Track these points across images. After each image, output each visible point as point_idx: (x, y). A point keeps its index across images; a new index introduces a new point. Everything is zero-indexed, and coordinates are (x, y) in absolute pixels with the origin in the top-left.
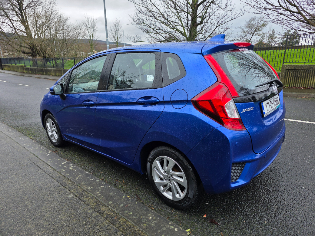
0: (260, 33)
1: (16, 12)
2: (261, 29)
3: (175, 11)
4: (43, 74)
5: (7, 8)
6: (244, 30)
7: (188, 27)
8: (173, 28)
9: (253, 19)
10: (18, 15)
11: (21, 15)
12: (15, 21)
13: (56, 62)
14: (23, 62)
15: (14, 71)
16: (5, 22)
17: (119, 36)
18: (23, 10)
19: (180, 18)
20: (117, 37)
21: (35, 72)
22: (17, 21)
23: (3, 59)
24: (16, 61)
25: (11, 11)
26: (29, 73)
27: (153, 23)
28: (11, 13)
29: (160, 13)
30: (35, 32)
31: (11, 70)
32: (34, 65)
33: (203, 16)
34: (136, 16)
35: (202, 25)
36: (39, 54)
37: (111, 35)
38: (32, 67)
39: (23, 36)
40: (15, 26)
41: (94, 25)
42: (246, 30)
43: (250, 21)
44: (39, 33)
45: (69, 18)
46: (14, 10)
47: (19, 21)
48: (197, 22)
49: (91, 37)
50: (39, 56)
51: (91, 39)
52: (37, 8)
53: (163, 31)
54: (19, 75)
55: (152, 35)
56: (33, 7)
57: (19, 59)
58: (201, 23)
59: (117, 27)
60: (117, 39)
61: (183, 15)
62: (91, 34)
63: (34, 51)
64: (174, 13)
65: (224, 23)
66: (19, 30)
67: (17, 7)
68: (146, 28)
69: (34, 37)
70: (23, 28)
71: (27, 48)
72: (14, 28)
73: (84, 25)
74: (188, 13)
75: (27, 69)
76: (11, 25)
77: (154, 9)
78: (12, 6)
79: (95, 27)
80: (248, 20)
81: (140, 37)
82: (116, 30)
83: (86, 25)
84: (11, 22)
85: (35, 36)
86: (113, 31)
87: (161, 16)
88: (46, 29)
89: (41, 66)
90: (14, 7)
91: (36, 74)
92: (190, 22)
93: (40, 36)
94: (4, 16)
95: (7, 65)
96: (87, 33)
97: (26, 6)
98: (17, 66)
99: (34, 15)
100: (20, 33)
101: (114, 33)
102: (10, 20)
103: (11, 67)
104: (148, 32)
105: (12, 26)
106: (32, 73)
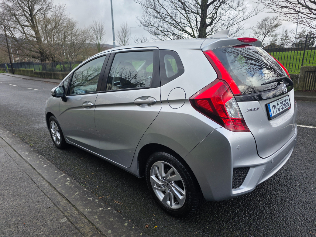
0: (273, 34)
1: (27, 18)
2: (273, 29)
3: (183, 12)
4: (51, 78)
5: (18, 14)
6: (256, 31)
7: (197, 28)
8: (182, 29)
9: (265, 20)
10: (29, 20)
11: (32, 20)
12: (26, 26)
13: (64, 66)
14: (32, 66)
15: (24, 75)
16: (17, 28)
17: (126, 40)
18: (33, 15)
19: (189, 19)
20: (125, 41)
21: (43, 77)
22: (28, 26)
23: (15, 63)
24: (26, 66)
25: (22, 17)
26: (38, 77)
27: (161, 24)
28: (22, 19)
29: (168, 15)
30: (44, 37)
31: (21, 75)
32: (43, 69)
33: (213, 17)
34: (144, 18)
35: (212, 26)
36: (48, 59)
37: (119, 38)
38: (41, 71)
39: (33, 41)
40: (25, 31)
41: (102, 29)
42: (258, 31)
43: (262, 22)
44: (49, 38)
45: (78, 22)
46: (25, 15)
47: (30, 26)
48: (207, 22)
49: (99, 41)
50: (48, 60)
51: (98, 44)
52: (46, 13)
53: (172, 33)
54: (29, 79)
55: (160, 37)
56: (43, 13)
57: (29, 64)
58: (211, 24)
59: (125, 31)
60: (125, 42)
61: (192, 16)
62: (99, 38)
63: (43, 55)
64: (182, 14)
65: (235, 23)
66: (30, 35)
67: (28, 13)
68: (154, 29)
69: (44, 42)
70: (33, 32)
71: (37, 52)
72: (25, 33)
73: (91, 29)
74: (197, 14)
75: (36, 73)
76: (22, 30)
77: (162, 10)
78: (23, 12)
79: (103, 31)
80: (260, 21)
81: (147, 40)
82: (123, 33)
83: (94, 29)
84: (22, 28)
85: (44, 40)
86: (121, 34)
87: (169, 17)
88: (55, 33)
89: (50, 70)
90: (25, 12)
91: (45, 78)
92: (199, 23)
93: (49, 40)
94: (16, 22)
95: (18, 69)
96: (95, 36)
97: (37, 12)
98: (27, 71)
99: (44, 20)
100: (31, 39)
101: (122, 37)
102: (21, 25)
103: (21, 71)
104: (155, 34)
105: (23, 32)
106: (40, 78)
